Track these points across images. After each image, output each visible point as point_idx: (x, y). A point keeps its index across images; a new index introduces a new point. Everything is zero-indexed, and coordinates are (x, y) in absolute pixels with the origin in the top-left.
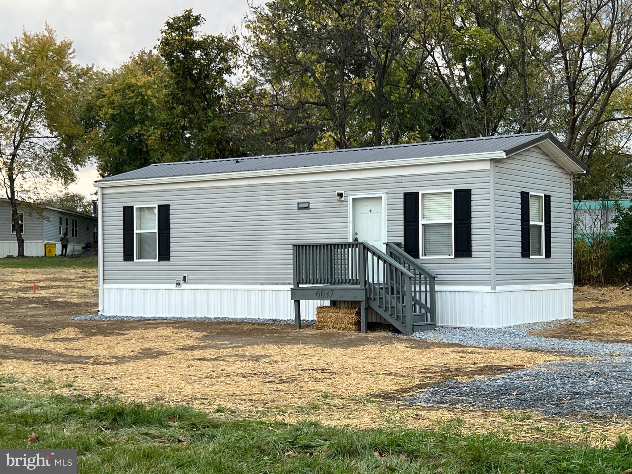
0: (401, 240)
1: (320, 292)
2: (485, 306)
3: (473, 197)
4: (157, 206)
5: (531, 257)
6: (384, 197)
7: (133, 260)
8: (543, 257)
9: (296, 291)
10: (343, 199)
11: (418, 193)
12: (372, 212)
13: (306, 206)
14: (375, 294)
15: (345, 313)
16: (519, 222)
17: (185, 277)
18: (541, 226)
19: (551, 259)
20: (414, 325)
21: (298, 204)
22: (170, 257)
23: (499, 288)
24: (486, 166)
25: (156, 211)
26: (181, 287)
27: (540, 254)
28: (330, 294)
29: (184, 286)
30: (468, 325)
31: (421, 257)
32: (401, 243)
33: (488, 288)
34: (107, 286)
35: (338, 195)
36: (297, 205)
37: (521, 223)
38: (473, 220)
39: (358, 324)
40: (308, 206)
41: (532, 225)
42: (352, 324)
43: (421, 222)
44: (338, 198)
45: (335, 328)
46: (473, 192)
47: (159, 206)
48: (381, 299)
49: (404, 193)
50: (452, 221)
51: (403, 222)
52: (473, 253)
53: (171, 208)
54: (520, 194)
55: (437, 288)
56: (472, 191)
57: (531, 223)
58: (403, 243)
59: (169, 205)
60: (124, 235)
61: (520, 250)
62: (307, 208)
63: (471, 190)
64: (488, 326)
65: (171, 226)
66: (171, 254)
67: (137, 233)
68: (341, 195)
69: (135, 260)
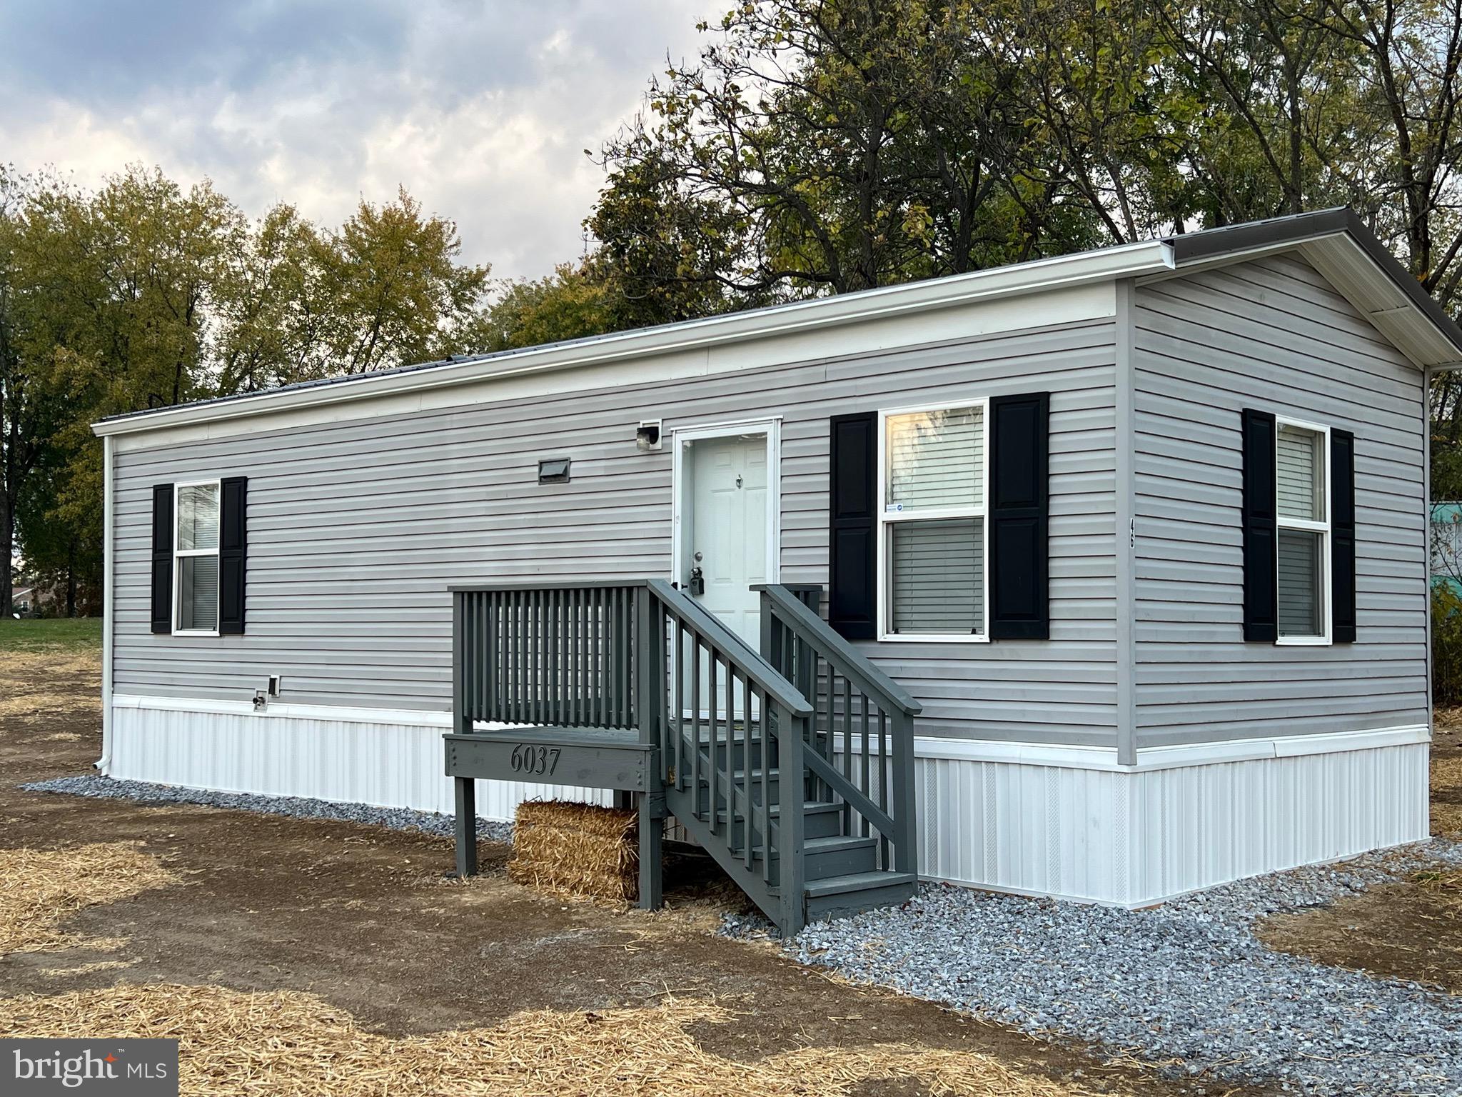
0: (820, 575)
1: (522, 752)
2: (1096, 823)
3: (1056, 423)
4: (219, 482)
5: (1281, 640)
6: (773, 432)
7: (170, 632)
8: (1328, 639)
9: (458, 745)
10: (658, 445)
11: (876, 413)
12: (744, 485)
13: (559, 469)
14: (685, 770)
15: (593, 832)
16: (1236, 518)
17: (273, 681)
18: (1318, 535)
19: (1354, 648)
20: (807, 897)
21: (541, 464)
22: (244, 623)
23: (1147, 757)
24: (1103, 305)
25: (218, 494)
26: (265, 710)
27: (1316, 630)
28: (550, 760)
29: (274, 709)
30: (1035, 889)
31: (881, 636)
32: (818, 587)
33: (1106, 758)
34: (121, 700)
35: (642, 432)
36: (536, 469)
37: (1244, 519)
38: (1056, 505)
39: (629, 871)
40: (566, 470)
41: (1282, 529)
42: (612, 871)
43: (885, 514)
44: (642, 441)
45: (564, 882)
46: (1056, 403)
47: (225, 482)
48: (703, 786)
49: (832, 418)
50: (983, 510)
51: (827, 514)
52: (1053, 626)
53: (251, 485)
54: (1239, 417)
55: (923, 745)
56: (1053, 398)
57: (1281, 521)
58: (826, 588)
59: (245, 479)
60: (154, 562)
61: (1238, 614)
62: (562, 477)
63: (1048, 395)
64: (1106, 897)
65: (251, 537)
66: (249, 616)
67: (180, 558)
68: (651, 433)
69: (175, 632)
